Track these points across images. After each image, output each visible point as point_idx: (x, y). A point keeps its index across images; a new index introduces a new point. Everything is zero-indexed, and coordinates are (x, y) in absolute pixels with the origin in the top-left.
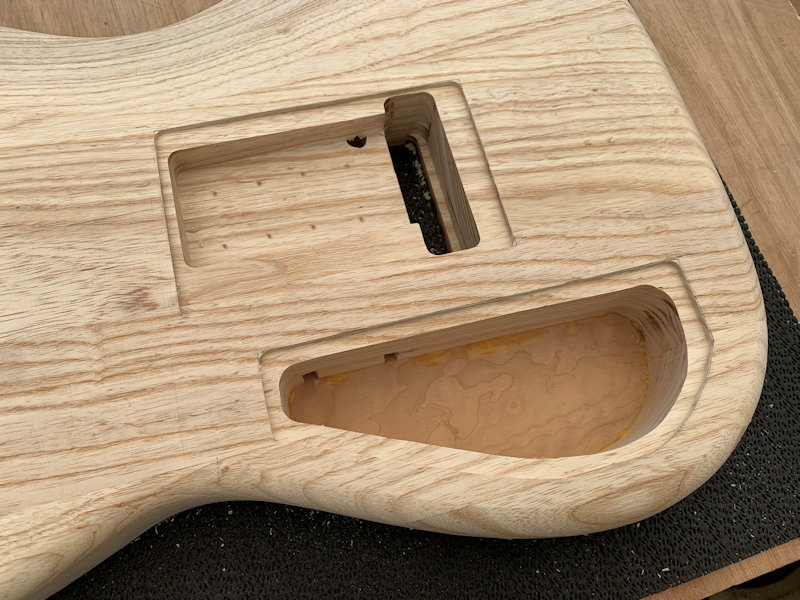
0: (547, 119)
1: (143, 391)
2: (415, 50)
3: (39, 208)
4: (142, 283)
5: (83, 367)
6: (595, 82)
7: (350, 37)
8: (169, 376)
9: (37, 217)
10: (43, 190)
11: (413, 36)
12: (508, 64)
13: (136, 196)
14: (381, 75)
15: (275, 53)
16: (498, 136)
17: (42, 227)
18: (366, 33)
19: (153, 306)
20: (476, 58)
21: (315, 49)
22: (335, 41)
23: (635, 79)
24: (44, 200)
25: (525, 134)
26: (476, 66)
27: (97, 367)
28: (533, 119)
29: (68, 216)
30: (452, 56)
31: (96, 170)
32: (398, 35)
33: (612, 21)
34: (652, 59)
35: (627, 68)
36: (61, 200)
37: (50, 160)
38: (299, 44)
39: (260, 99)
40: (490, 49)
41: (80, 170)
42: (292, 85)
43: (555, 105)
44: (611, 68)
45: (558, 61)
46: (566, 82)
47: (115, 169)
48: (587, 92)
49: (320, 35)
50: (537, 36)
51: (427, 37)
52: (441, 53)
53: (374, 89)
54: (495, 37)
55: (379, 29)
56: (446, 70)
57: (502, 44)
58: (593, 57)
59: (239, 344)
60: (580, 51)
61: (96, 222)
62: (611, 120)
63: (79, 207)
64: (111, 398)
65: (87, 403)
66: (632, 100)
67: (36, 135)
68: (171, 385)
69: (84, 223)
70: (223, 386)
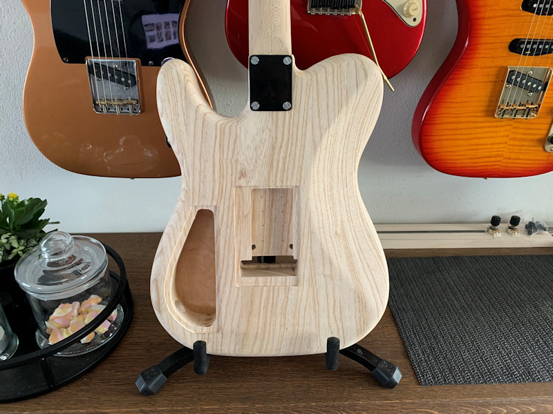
0: (279, 310)
1: (214, 173)
4: (248, 176)
5: (225, 157)
8: (217, 180)
10: (287, 150)
11: (322, 277)
12: (303, 304)
13: (278, 178)
14: (308, 262)
18: (327, 261)
19: (240, 179)
20: (308, 293)
24: (283, 149)
26: (305, 293)
27: (224, 161)
29: (276, 157)
30: (310, 286)
31: (291, 167)
32: (324, 271)
37: (298, 153)
39: (306, 221)
41: (292, 161)
42: (310, 232)
43: (284, 314)
46: (292, 320)
48: (286, 326)
51: (320, 280)
52: (313, 283)
55: (327, 265)
56: (305, 283)
57: (312, 304)
59: (222, 201)
61: (272, 164)
62: (274, 329)
64: (214, 164)
65: (214, 156)
68: (214, 181)
69: (272, 161)
70: (211, 195)
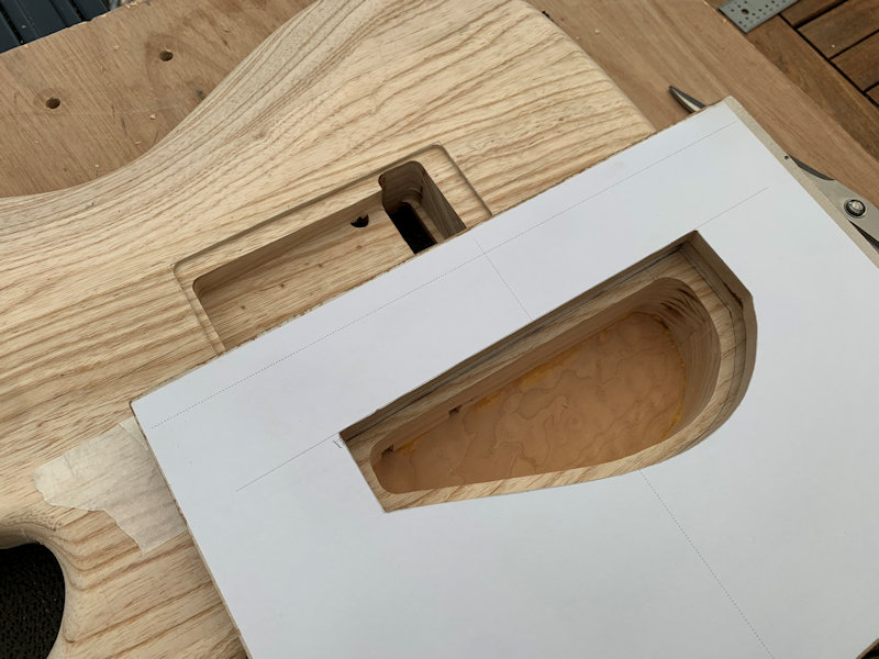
0: (528, 157)
2: (390, 124)
3: (83, 370)
6: (559, 112)
7: (326, 127)
9: (85, 378)
10: (81, 351)
11: (384, 110)
12: (478, 115)
13: (175, 331)
14: (367, 156)
15: (260, 159)
16: (490, 185)
17: (93, 387)
18: (340, 119)
20: (448, 117)
21: (298, 146)
22: (314, 134)
23: (591, 100)
24: (86, 360)
25: (514, 176)
26: (450, 125)
28: (515, 161)
29: (115, 369)
30: (426, 121)
31: (127, 317)
32: (369, 113)
33: (555, 52)
34: (600, 79)
35: (582, 92)
36: (103, 356)
37: (78, 321)
38: (280, 145)
39: (262, 207)
40: (457, 106)
41: (111, 322)
42: (288, 186)
43: (530, 142)
44: (568, 95)
45: (521, 100)
46: (534, 119)
47: (145, 311)
48: (555, 123)
49: (297, 132)
50: (494, 83)
51: (396, 110)
52: (416, 120)
53: (366, 170)
54: (457, 93)
55: (351, 112)
56: (425, 136)
57: (467, 99)
58: (549, 90)
60: (537, 87)
61: (145, 367)
62: (584, 142)
63: (123, 357)
66: (596, 120)
67: (55, 300)
69: (134, 372)
